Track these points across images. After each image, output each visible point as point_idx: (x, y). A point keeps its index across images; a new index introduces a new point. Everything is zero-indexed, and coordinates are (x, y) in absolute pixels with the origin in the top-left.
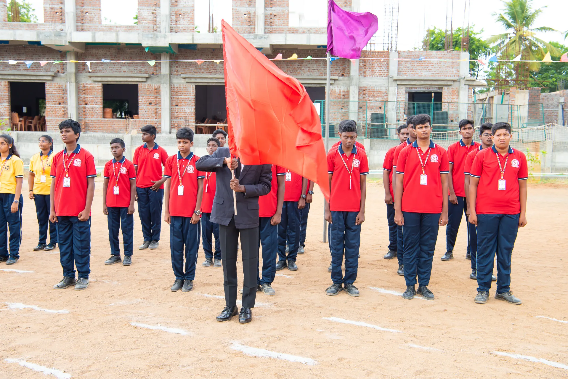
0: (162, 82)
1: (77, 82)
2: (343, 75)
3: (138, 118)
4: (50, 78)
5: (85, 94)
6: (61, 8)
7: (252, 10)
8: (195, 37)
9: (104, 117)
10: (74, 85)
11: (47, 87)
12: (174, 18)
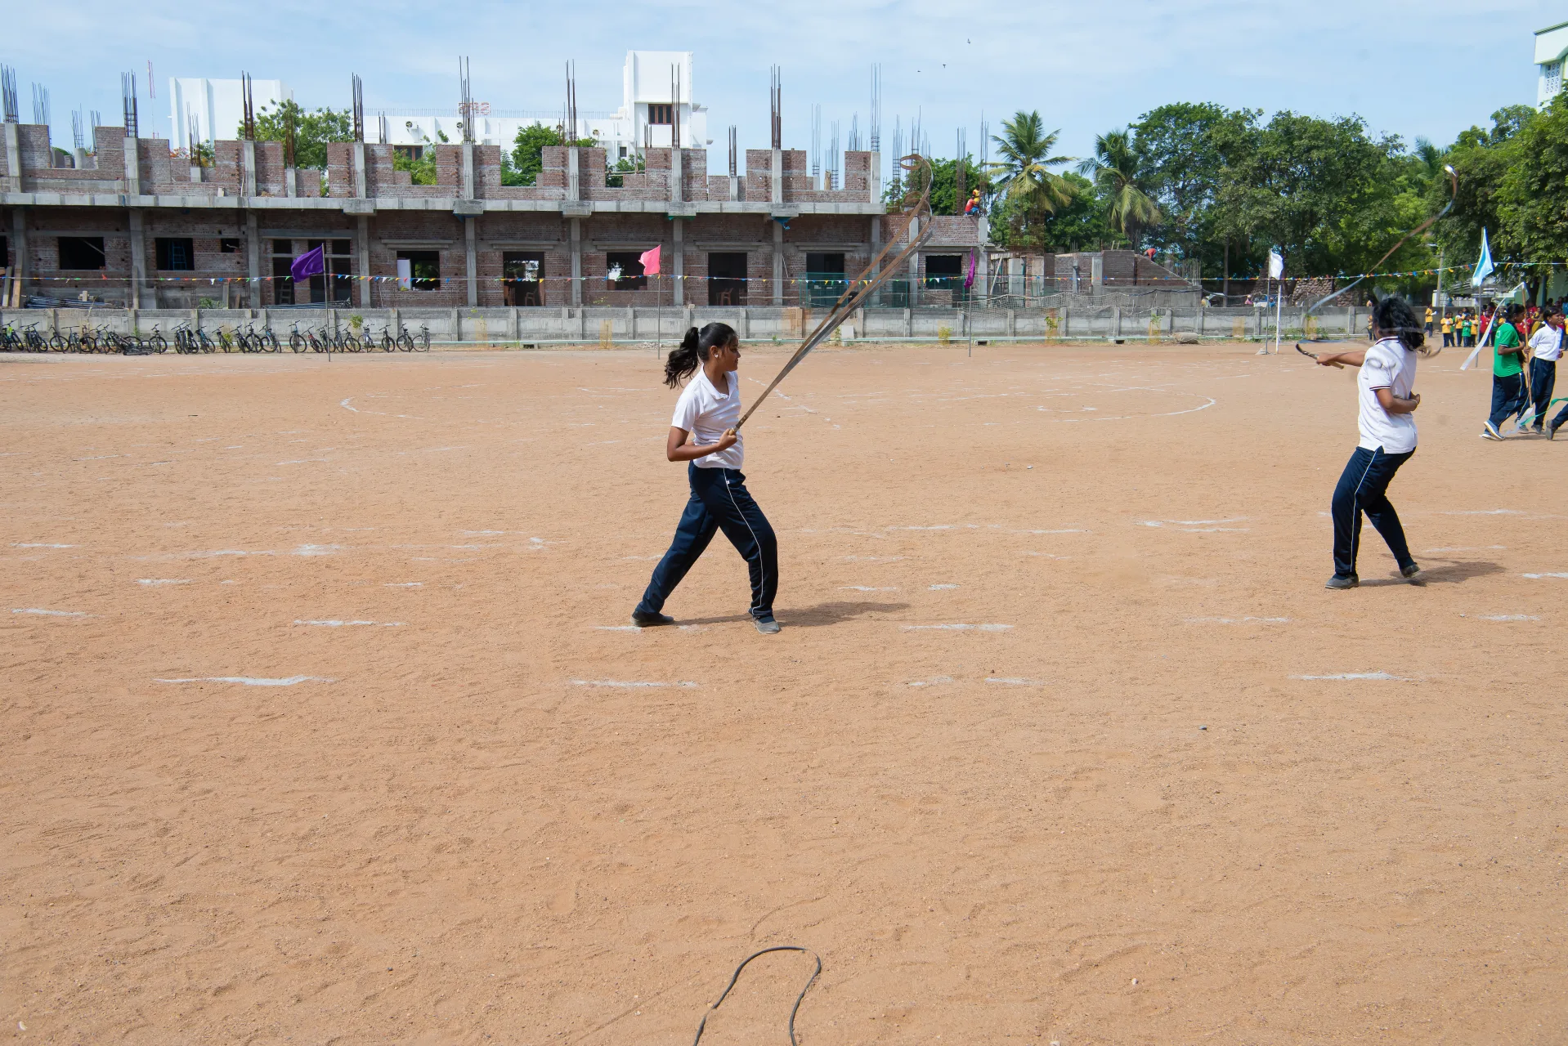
0: (676, 249)
1: (581, 251)
2: (863, 242)
3: (646, 289)
4: (551, 247)
5: (588, 264)
6: (563, 172)
7: (768, 173)
8: (723, 206)
9: (608, 289)
10: (579, 254)
11: (546, 257)
12: (685, 181)
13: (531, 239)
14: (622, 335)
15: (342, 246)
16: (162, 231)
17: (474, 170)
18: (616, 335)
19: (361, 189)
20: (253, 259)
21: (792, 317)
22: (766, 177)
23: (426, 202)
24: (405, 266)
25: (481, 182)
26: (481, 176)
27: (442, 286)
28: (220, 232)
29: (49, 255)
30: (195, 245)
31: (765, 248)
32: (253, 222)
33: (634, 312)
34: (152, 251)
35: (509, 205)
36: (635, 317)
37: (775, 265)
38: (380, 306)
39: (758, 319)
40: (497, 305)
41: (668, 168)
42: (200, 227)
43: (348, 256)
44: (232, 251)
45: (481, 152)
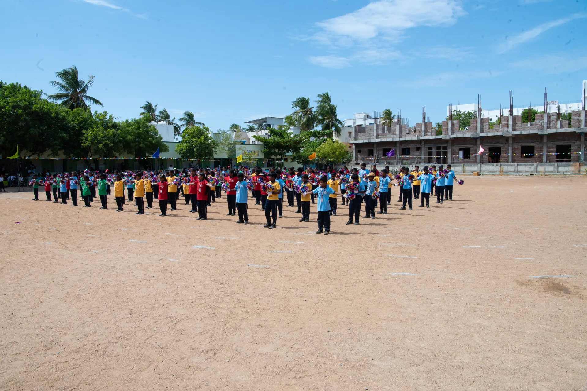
0: (544, 145)
3: (533, 157)
4: (503, 146)
5: (515, 150)
6: (508, 124)
7: (580, 118)
9: (521, 158)
10: (511, 147)
11: (502, 149)
12: (549, 123)
13: (497, 143)
14: (513, 172)
15: (445, 148)
16: (404, 146)
17: (481, 125)
18: (511, 172)
19: (450, 132)
20: (423, 152)
21: (575, 166)
22: (579, 120)
23: (464, 135)
24: (461, 153)
25: (483, 128)
26: (483, 126)
27: (471, 158)
28: (416, 146)
29: (381, 153)
30: (410, 149)
31: (578, 143)
32: (423, 143)
33: (517, 165)
34: (401, 151)
35: (487, 134)
36: (517, 166)
37: (581, 148)
38: (453, 164)
39: (562, 166)
40: (486, 163)
41: (542, 119)
42: (412, 145)
43: (446, 150)
44: (418, 150)
45: (483, 120)
